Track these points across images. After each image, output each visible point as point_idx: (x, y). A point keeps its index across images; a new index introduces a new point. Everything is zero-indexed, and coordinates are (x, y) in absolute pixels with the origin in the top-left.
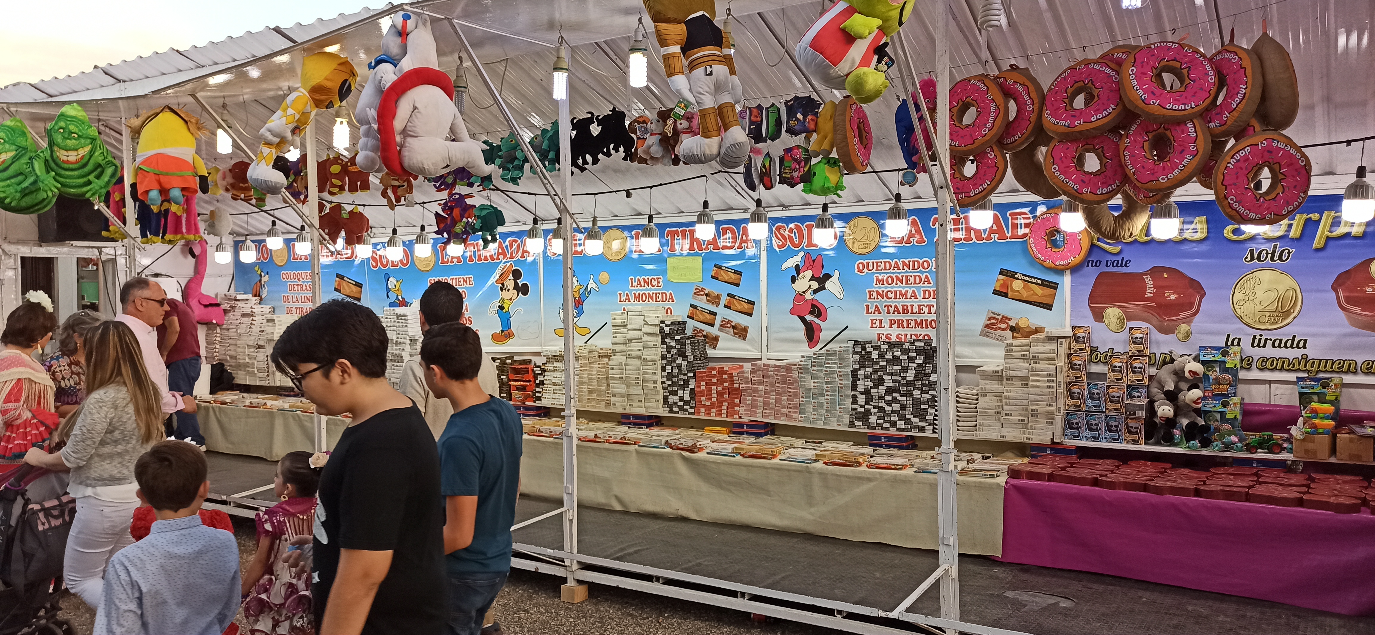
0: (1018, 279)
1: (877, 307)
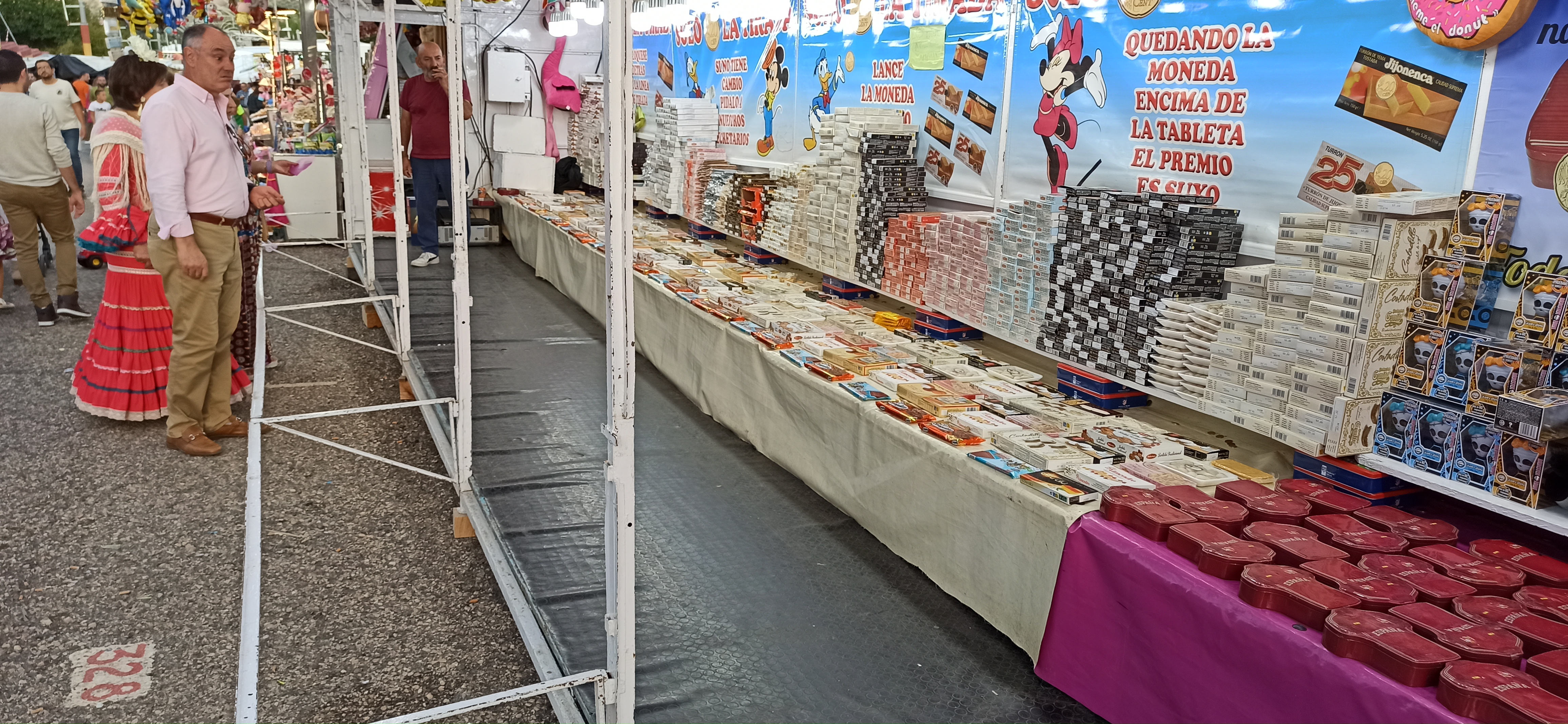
0: (1389, 71)
1: (1147, 125)
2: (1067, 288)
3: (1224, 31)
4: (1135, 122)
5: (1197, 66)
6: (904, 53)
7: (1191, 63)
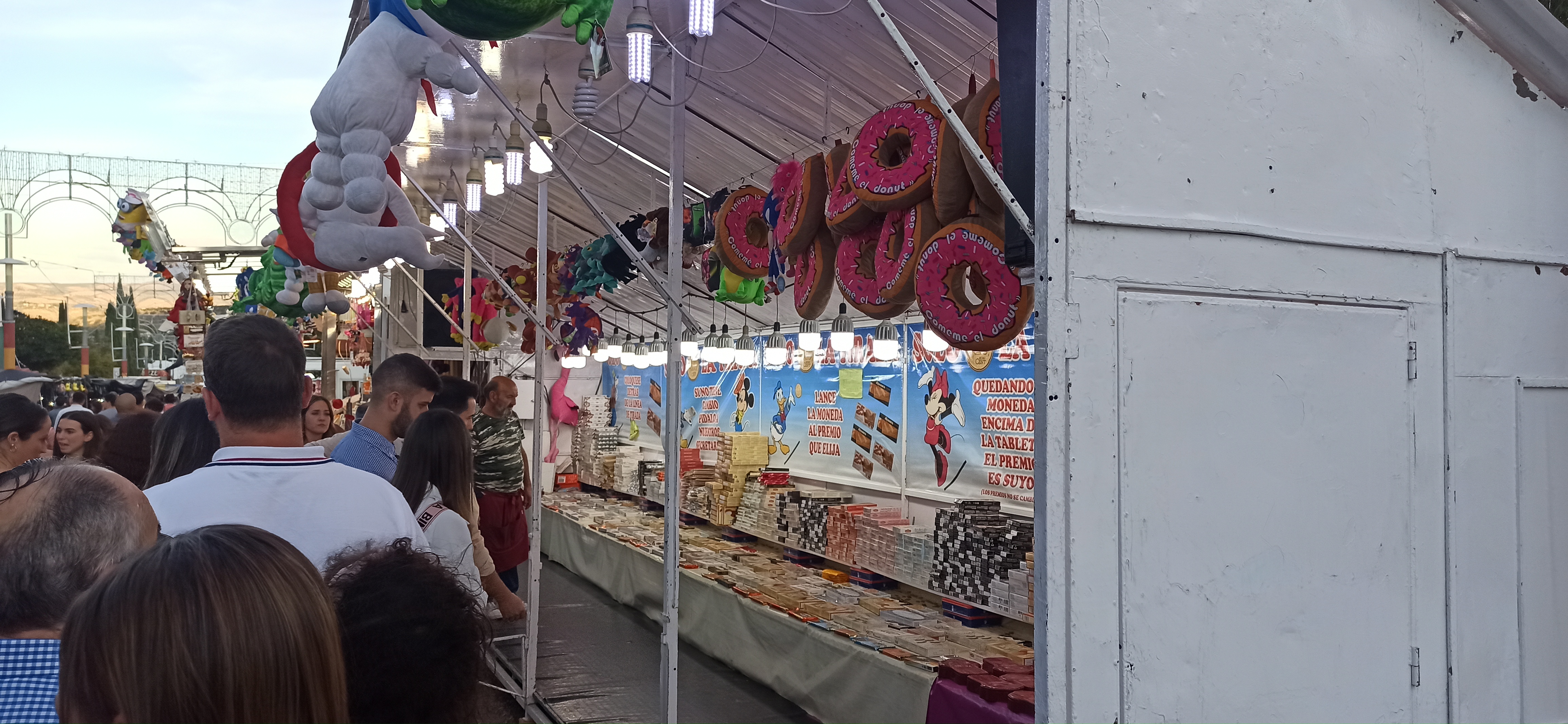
1: (990, 438)
4: (983, 436)
6: (836, 386)
7: (1011, 400)
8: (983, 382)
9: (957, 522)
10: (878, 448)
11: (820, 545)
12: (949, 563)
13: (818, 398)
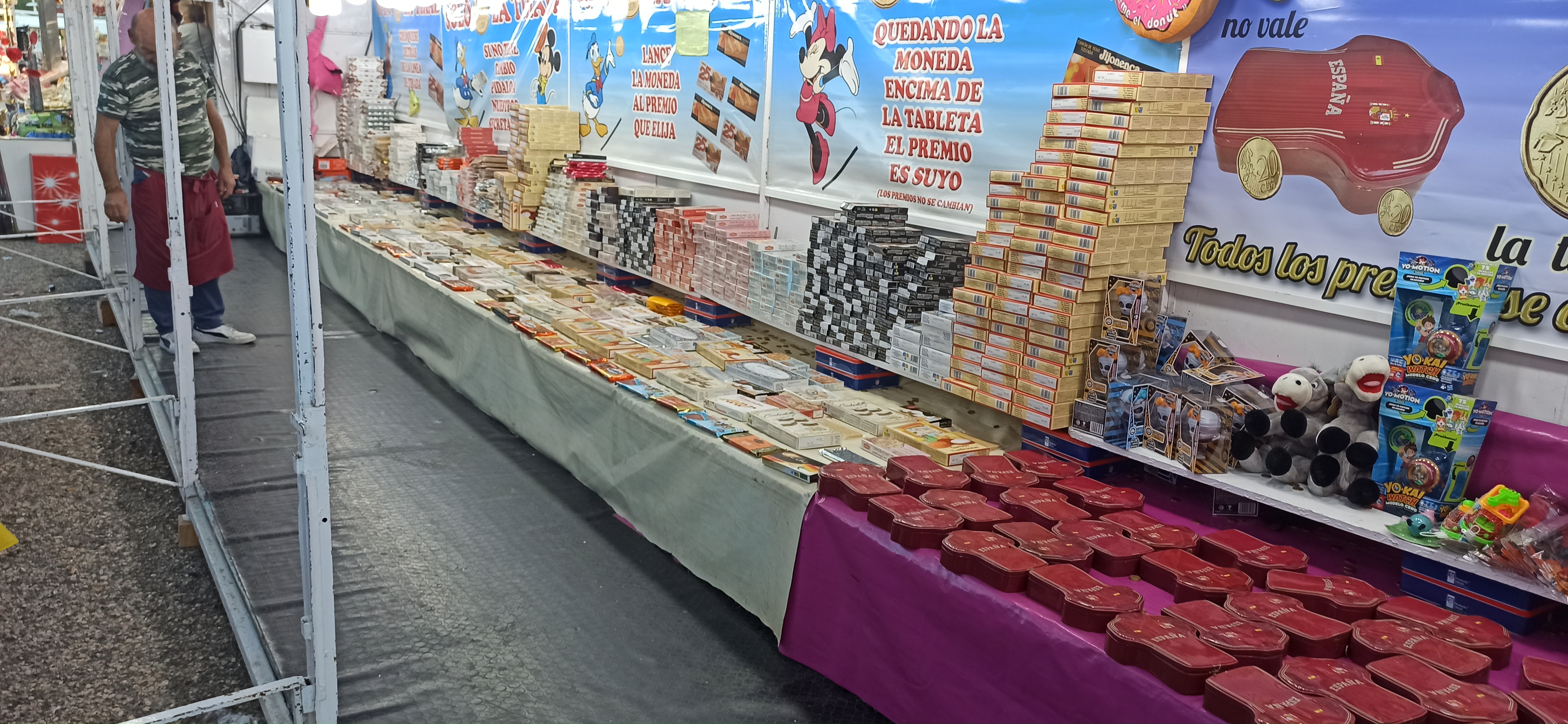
0: (1103, 62)
1: (896, 113)
2: (822, 272)
3: (961, 22)
4: (885, 110)
5: (939, 56)
6: (671, 38)
7: (933, 53)
8: (891, 25)
9: (843, 238)
10: (729, 127)
11: (645, 262)
12: (828, 296)
13: (647, 57)
